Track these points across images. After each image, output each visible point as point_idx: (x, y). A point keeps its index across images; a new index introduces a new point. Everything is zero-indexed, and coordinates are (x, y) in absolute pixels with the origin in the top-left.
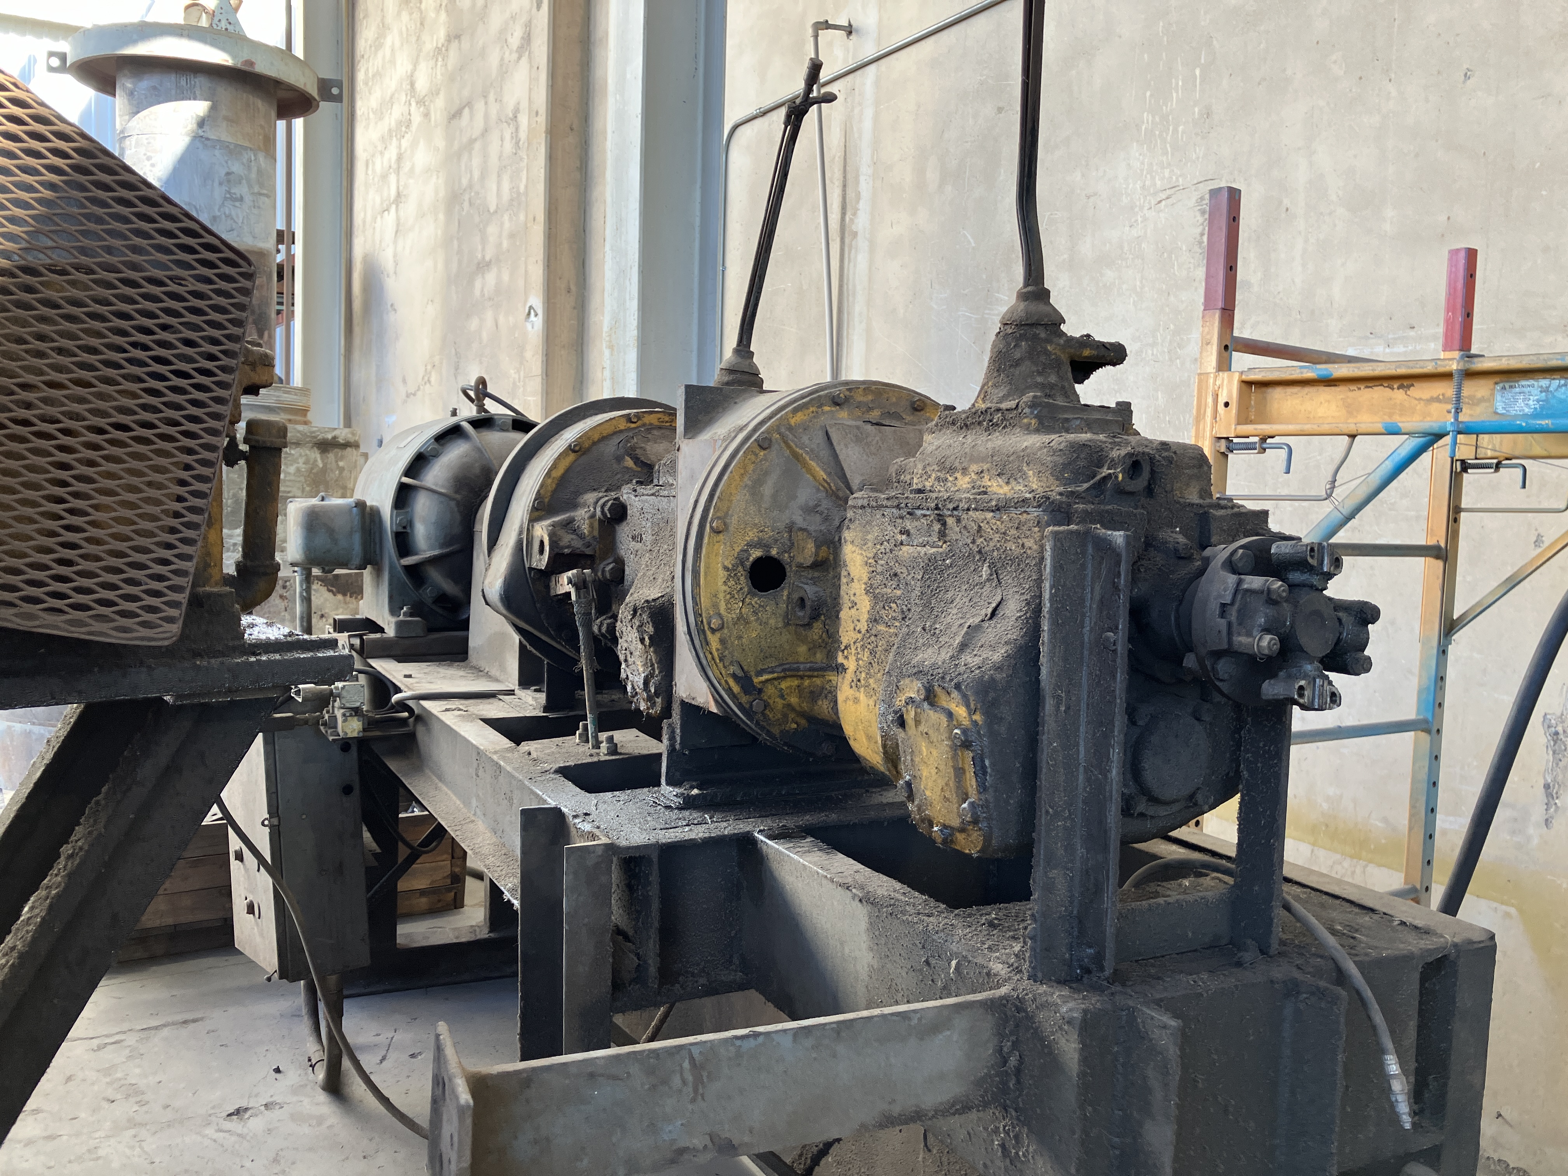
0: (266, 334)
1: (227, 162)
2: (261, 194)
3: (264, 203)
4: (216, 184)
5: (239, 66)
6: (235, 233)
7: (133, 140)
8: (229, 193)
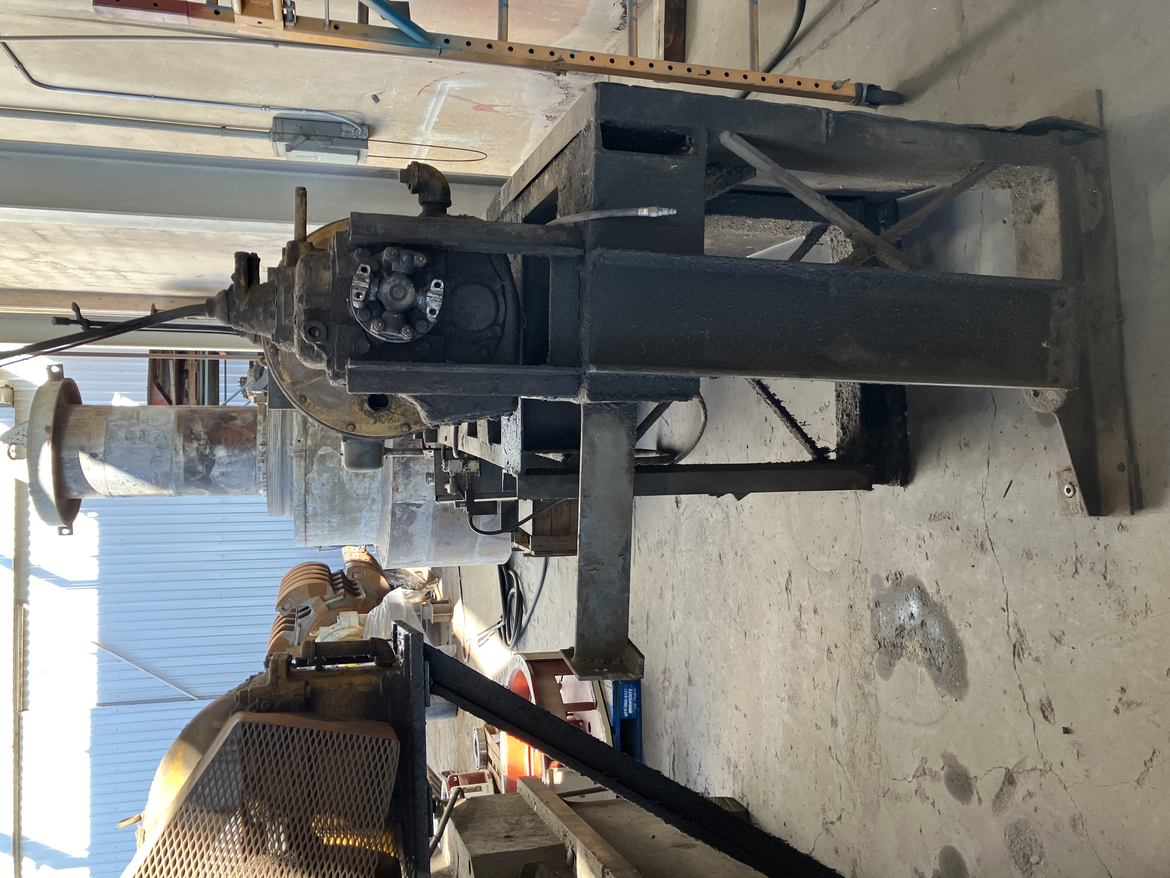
0: (233, 414)
1: (119, 440)
2: (138, 418)
3: (144, 416)
4: (135, 446)
5: (50, 436)
6: (167, 435)
7: (111, 491)
8: (140, 438)
